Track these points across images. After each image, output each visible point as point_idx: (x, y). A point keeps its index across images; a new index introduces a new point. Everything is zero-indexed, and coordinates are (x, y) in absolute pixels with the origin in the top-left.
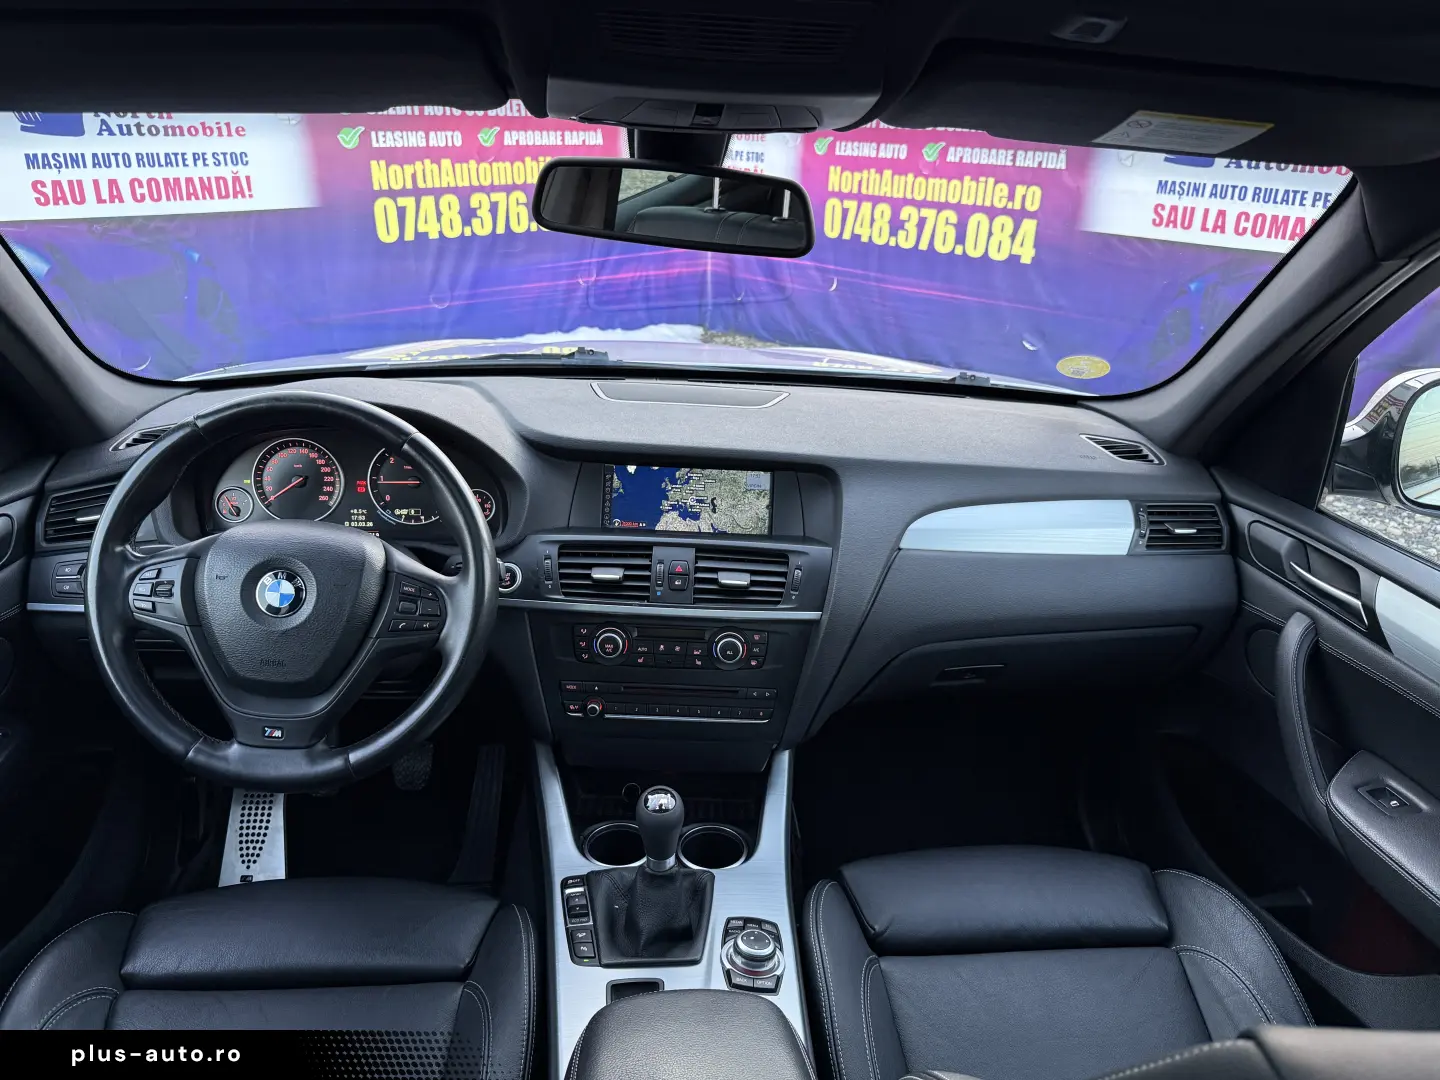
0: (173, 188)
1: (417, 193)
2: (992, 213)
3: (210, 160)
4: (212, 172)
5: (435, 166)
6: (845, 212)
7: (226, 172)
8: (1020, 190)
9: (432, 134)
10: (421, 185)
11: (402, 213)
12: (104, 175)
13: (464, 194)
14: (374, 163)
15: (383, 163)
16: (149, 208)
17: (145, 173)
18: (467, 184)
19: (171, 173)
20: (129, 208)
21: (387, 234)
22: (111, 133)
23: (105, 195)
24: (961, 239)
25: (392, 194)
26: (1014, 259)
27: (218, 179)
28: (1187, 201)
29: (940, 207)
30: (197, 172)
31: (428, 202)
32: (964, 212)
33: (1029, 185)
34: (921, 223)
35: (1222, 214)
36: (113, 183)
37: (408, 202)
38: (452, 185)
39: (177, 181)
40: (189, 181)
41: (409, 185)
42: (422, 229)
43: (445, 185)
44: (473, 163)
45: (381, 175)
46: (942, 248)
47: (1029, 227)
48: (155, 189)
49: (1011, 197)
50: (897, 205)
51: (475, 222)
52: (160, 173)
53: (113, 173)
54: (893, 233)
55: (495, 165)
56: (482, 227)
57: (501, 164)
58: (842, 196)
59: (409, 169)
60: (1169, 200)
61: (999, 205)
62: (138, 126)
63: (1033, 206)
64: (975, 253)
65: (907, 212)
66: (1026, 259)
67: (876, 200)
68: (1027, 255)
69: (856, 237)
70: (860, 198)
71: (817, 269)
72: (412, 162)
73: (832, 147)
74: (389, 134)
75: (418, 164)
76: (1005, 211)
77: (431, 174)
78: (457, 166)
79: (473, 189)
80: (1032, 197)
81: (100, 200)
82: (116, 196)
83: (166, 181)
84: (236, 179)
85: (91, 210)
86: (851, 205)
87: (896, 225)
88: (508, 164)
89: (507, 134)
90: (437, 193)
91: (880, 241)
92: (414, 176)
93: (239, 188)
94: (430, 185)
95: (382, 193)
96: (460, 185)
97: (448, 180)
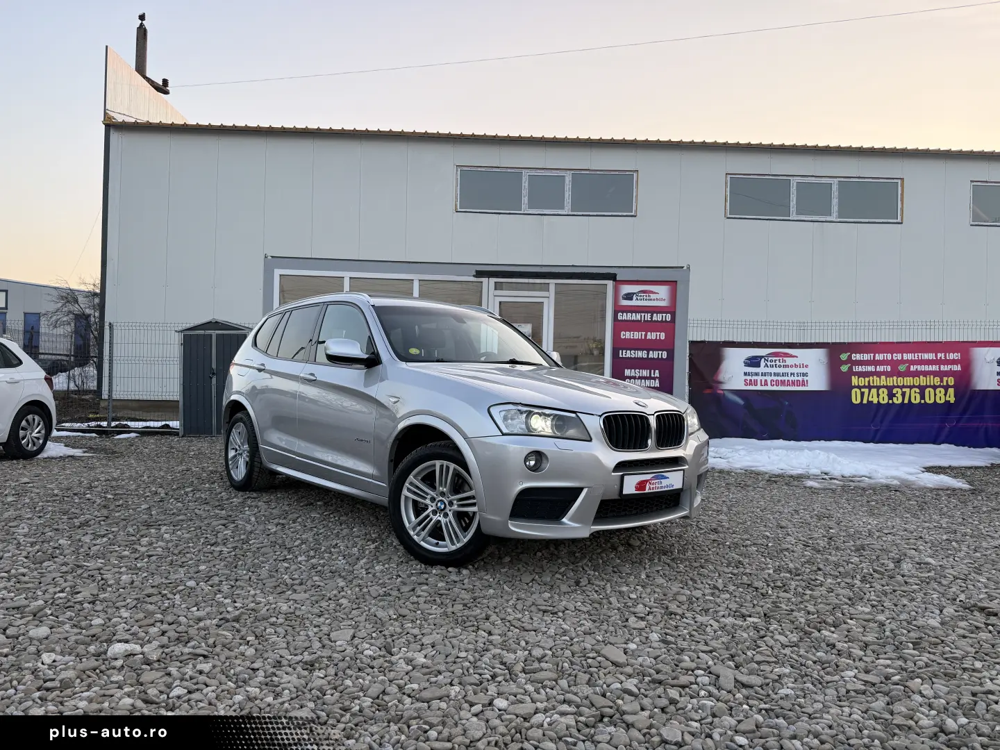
0: (783, 383)
1: (870, 387)
3: (796, 375)
4: (796, 378)
5: (878, 379)
7: (800, 378)
9: (878, 367)
10: (872, 384)
11: (862, 394)
12: (764, 378)
13: (890, 388)
14: (853, 377)
15: (857, 377)
16: (775, 388)
17: (775, 378)
18: (892, 384)
19: (783, 378)
20: (769, 388)
21: (856, 400)
22: (768, 367)
23: (763, 384)
25: (859, 387)
27: (797, 381)
30: (792, 378)
31: (874, 391)
36: (766, 381)
37: (866, 391)
38: (885, 385)
39: (785, 381)
40: (788, 381)
41: (867, 384)
42: (870, 399)
43: (882, 385)
44: (895, 378)
45: (855, 381)
48: (777, 383)
51: (895, 399)
52: (780, 378)
53: (766, 378)
55: (905, 379)
56: (898, 400)
57: (908, 378)
59: (867, 379)
62: (776, 365)
72: (868, 377)
74: (860, 367)
75: (871, 378)
77: (876, 381)
78: (888, 379)
79: (894, 387)
81: (761, 385)
82: (766, 384)
83: (781, 381)
84: (803, 381)
85: (759, 388)
88: (911, 378)
89: (912, 366)
90: (878, 388)
92: (869, 382)
93: (804, 383)
94: (875, 385)
95: (855, 387)
96: (889, 385)
97: (883, 383)
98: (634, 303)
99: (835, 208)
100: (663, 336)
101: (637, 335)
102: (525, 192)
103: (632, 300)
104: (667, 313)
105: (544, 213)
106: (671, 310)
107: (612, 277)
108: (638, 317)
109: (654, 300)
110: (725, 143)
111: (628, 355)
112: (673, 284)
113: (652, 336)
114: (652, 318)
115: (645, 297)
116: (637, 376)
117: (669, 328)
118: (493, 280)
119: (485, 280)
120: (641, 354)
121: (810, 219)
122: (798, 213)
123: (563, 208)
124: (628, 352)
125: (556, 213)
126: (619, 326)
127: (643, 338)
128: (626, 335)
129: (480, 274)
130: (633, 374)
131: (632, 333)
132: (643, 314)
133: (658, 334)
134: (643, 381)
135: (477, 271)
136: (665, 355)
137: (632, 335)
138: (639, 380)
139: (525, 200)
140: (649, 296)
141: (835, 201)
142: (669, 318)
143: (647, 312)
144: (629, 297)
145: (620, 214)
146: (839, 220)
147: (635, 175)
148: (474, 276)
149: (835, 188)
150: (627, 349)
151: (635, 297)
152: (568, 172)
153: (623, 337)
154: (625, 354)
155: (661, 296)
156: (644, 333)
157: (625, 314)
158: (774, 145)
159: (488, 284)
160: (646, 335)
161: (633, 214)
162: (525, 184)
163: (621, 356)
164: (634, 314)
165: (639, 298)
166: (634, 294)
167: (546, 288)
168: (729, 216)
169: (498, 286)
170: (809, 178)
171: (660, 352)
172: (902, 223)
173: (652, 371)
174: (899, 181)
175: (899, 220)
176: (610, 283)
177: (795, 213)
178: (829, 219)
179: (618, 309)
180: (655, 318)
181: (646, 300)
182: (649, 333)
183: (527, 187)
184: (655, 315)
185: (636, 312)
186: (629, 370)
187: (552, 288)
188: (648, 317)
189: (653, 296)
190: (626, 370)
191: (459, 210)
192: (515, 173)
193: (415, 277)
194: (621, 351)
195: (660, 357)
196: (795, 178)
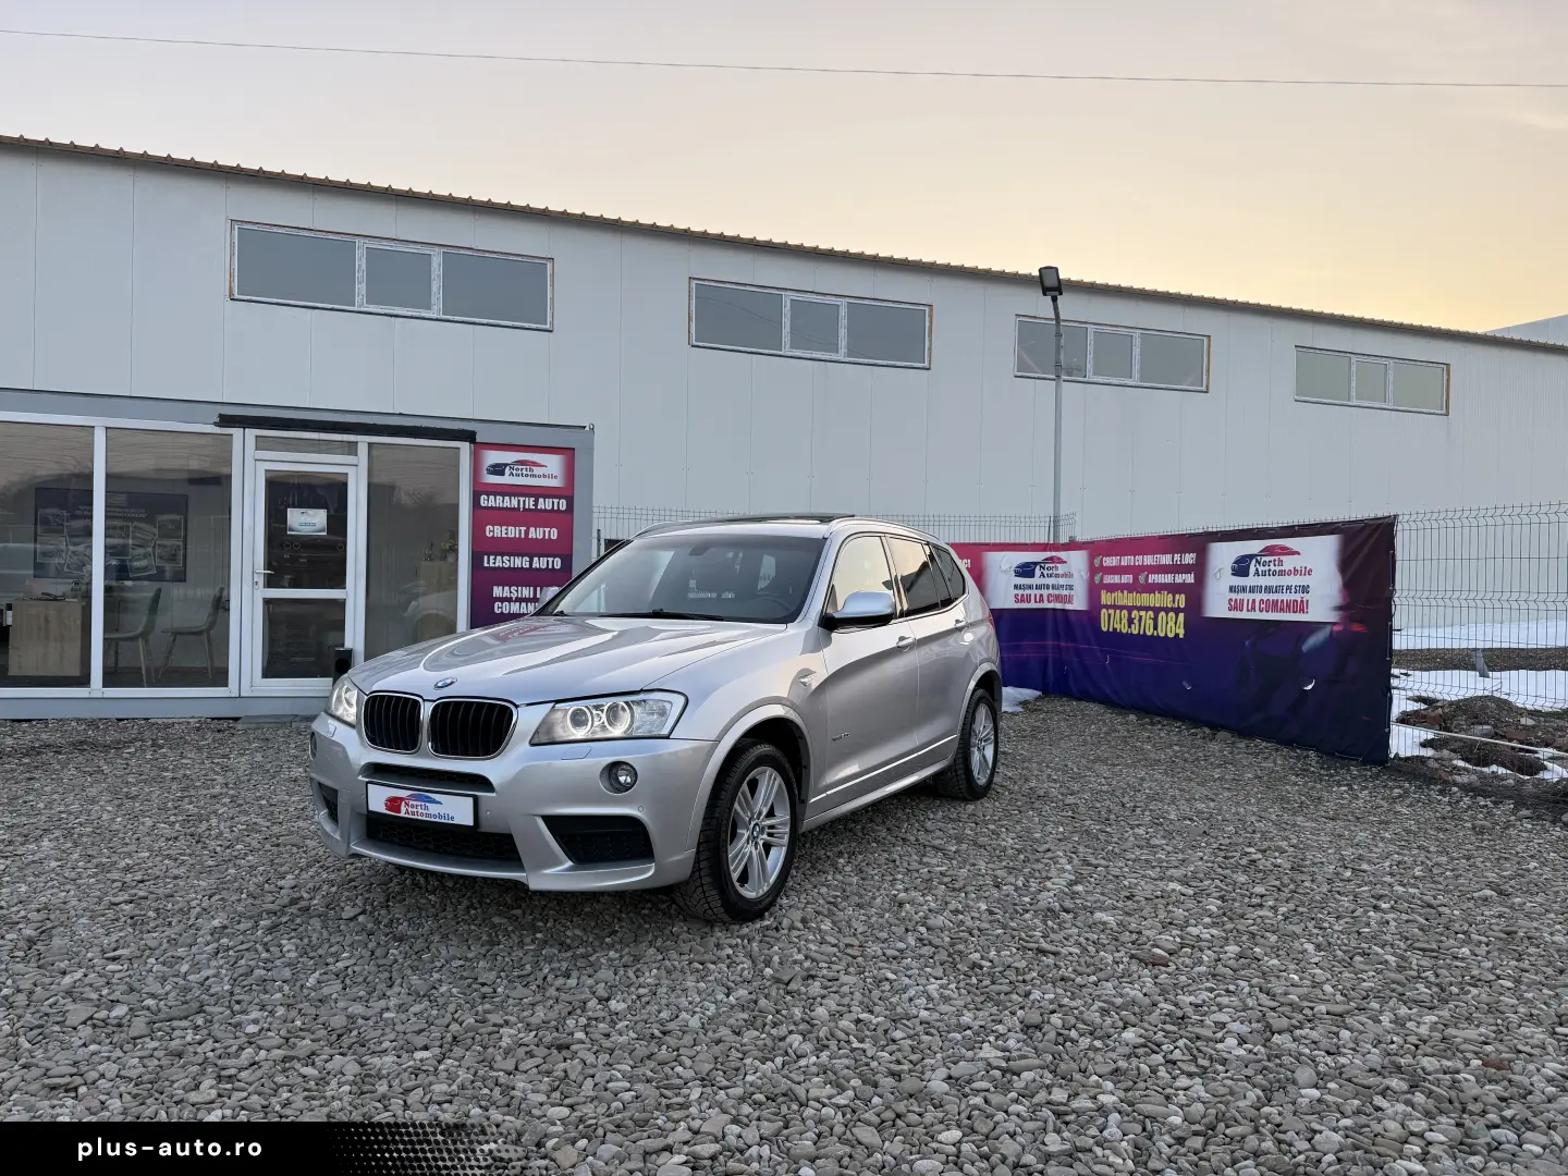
2: (1167, 610)
6: (1109, 615)
8: (1177, 596)
24: (1155, 628)
26: (1177, 635)
28: (1240, 596)
29: (1147, 609)
32: (1157, 610)
33: (1180, 594)
34: (1141, 617)
35: (1254, 601)
46: (1149, 634)
47: (1181, 616)
49: (1174, 602)
50: (1130, 609)
54: (1130, 627)
58: (1108, 607)
60: (1234, 596)
61: (1170, 606)
63: (1182, 606)
64: (1162, 635)
65: (1135, 613)
66: (1181, 636)
67: (1121, 608)
68: (1181, 632)
69: (1115, 629)
70: (1115, 607)
71: (1101, 651)
73: (1102, 580)
76: (1172, 609)
80: (1181, 600)
86: (1111, 611)
87: (1131, 621)
91: (1124, 631)
98: (506, 479)
99: (843, 343)
100: (554, 534)
101: (513, 532)
102: (361, 274)
103: (503, 474)
104: (560, 497)
105: (395, 312)
106: (567, 493)
107: (469, 436)
108: (514, 502)
109: (539, 476)
110: (685, 231)
111: (499, 564)
112: (568, 452)
113: (536, 533)
114: (536, 504)
115: (524, 472)
116: (514, 596)
117: (564, 520)
118: (252, 433)
119: (236, 432)
120: (520, 562)
121: (809, 356)
122: (793, 346)
123: (429, 307)
124: (499, 558)
125: (417, 314)
126: (481, 516)
127: (523, 536)
128: (495, 531)
129: (226, 421)
130: (506, 594)
131: (504, 528)
132: (522, 499)
133: (547, 530)
134: (524, 604)
135: (221, 416)
136: (558, 563)
137: (504, 531)
138: (518, 604)
139: (361, 288)
140: (531, 470)
141: (843, 332)
142: (563, 505)
143: (530, 496)
144: (498, 469)
145: (526, 325)
146: (847, 359)
147: (549, 265)
148: (216, 424)
149: (843, 311)
150: (496, 554)
151: (507, 470)
152: (437, 249)
153: (489, 535)
154: (492, 561)
155: (550, 470)
156: (523, 529)
157: (492, 497)
158: (758, 241)
159: (243, 441)
160: (527, 532)
161: (548, 327)
162: (361, 262)
163: (486, 565)
164: (507, 498)
165: (514, 472)
166: (506, 465)
167: (351, 449)
168: (695, 343)
169: (261, 444)
170: (808, 295)
171: (550, 559)
172: (929, 369)
173: (538, 589)
174: (927, 309)
175: (926, 365)
176: (465, 448)
177: (788, 346)
178: (834, 357)
179: (478, 491)
180: (541, 506)
181: (527, 475)
182: (532, 529)
183: (364, 267)
184: (541, 500)
185: (510, 495)
186: (501, 588)
187: (363, 450)
188: (530, 503)
189: (537, 470)
190: (495, 588)
191: (236, 296)
192: (343, 244)
193: (100, 424)
194: (486, 557)
195: (550, 567)
196: (788, 293)
